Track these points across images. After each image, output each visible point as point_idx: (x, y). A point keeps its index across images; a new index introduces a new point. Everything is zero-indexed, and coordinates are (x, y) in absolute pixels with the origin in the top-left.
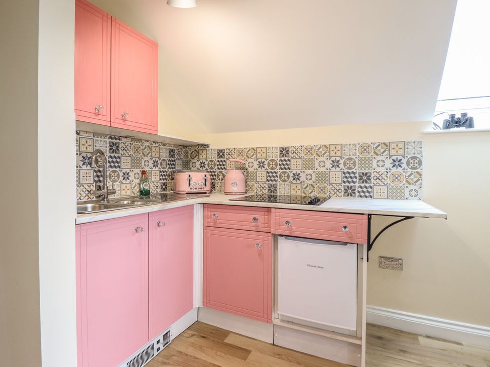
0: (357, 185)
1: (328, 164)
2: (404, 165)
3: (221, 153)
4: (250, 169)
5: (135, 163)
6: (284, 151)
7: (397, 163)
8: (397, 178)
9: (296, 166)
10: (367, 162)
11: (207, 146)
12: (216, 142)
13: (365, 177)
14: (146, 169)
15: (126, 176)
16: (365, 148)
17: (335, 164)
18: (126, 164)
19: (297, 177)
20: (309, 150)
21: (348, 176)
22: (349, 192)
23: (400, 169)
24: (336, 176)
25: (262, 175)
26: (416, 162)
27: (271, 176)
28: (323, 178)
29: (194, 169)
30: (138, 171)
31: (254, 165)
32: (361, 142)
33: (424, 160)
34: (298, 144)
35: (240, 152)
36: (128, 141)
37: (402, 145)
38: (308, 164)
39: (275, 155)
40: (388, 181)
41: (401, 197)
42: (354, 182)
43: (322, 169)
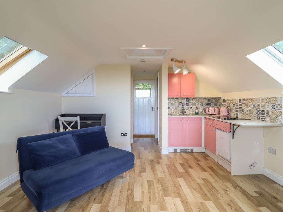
0: (261, 115)
1: (252, 106)
2: (276, 108)
3: (224, 101)
4: (231, 107)
5: (194, 104)
6: (240, 100)
7: (273, 107)
8: (273, 113)
9: (243, 106)
10: (264, 106)
11: (221, 98)
13: (263, 112)
14: (198, 106)
15: (191, 108)
16: (263, 100)
17: (254, 106)
18: (191, 105)
19: (243, 110)
20: (247, 100)
21: (258, 111)
22: (258, 118)
23: (274, 110)
24: (254, 111)
26: (279, 107)
27: (237, 110)
28: (251, 111)
29: (218, 106)
30: (195, 107)
31: (232, 105)
32: (262, 97)
33: (282, 106)
34: (244, 98)
35: (229, 100)
37: (274, 99)
38: (246, 106)
39: (237, 102)
40: (270, 115)
41: (275, 122)
42: (260, 114)
43: (250, 108)
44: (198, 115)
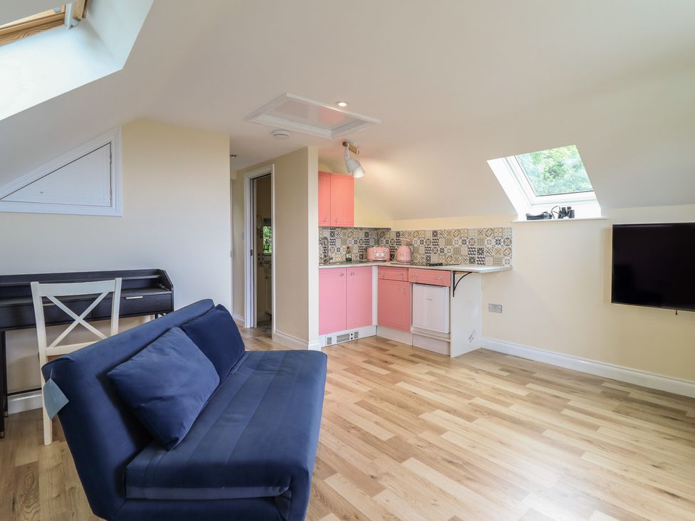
0: (476, 256)
1: (460, 243)
2: (502, 244)
3: (398, 234)
4: (415, 245)
5: (344, 242)
6: (435, 233)
7: (498, 242)
8: (498, 251)
9: (442, 243)
10: (481, 241)
11: (390, 229)
12: (395, 226)
13: (481, 251)
14: (350, 245)
15: (339, 250)
16: (480, 232)
17: (464, 242)
18: (338, 243)
19: (442, 250)
20: (449, 233)
21: (471, 250)
22: (472, 261)
23: (500, 246)
24: (464, 250)
25: (422, 249)
26: (508, 241)
27: (428, 250)
28: (457, 251)
29: (382, 245)
30: (345, 247)
31: (416, 242)
32: (478, 228)
33: (512, 240)
34: (443, 229)
35: (409, 233)
36: (339, 230)
37: (500, 230)
38: (449, 242)
39: (430, 236)
40: (493, 254)
41: (500, 265)
42: (475, 254)
43: (457, 246)
44: (351, 263)
